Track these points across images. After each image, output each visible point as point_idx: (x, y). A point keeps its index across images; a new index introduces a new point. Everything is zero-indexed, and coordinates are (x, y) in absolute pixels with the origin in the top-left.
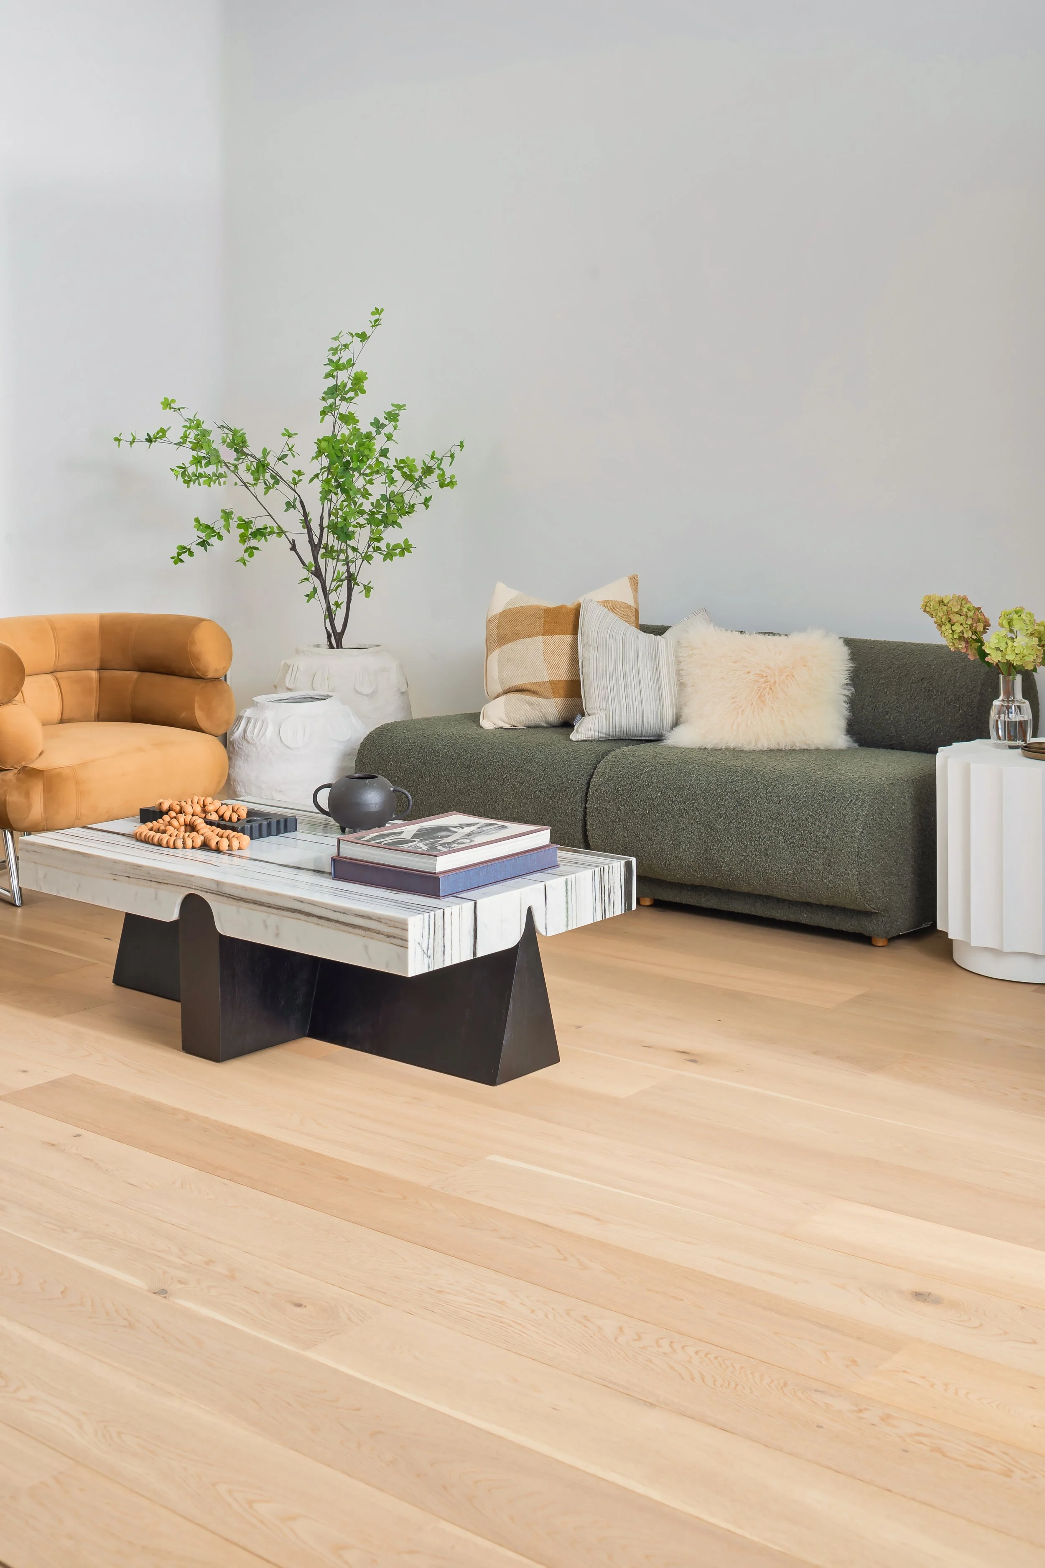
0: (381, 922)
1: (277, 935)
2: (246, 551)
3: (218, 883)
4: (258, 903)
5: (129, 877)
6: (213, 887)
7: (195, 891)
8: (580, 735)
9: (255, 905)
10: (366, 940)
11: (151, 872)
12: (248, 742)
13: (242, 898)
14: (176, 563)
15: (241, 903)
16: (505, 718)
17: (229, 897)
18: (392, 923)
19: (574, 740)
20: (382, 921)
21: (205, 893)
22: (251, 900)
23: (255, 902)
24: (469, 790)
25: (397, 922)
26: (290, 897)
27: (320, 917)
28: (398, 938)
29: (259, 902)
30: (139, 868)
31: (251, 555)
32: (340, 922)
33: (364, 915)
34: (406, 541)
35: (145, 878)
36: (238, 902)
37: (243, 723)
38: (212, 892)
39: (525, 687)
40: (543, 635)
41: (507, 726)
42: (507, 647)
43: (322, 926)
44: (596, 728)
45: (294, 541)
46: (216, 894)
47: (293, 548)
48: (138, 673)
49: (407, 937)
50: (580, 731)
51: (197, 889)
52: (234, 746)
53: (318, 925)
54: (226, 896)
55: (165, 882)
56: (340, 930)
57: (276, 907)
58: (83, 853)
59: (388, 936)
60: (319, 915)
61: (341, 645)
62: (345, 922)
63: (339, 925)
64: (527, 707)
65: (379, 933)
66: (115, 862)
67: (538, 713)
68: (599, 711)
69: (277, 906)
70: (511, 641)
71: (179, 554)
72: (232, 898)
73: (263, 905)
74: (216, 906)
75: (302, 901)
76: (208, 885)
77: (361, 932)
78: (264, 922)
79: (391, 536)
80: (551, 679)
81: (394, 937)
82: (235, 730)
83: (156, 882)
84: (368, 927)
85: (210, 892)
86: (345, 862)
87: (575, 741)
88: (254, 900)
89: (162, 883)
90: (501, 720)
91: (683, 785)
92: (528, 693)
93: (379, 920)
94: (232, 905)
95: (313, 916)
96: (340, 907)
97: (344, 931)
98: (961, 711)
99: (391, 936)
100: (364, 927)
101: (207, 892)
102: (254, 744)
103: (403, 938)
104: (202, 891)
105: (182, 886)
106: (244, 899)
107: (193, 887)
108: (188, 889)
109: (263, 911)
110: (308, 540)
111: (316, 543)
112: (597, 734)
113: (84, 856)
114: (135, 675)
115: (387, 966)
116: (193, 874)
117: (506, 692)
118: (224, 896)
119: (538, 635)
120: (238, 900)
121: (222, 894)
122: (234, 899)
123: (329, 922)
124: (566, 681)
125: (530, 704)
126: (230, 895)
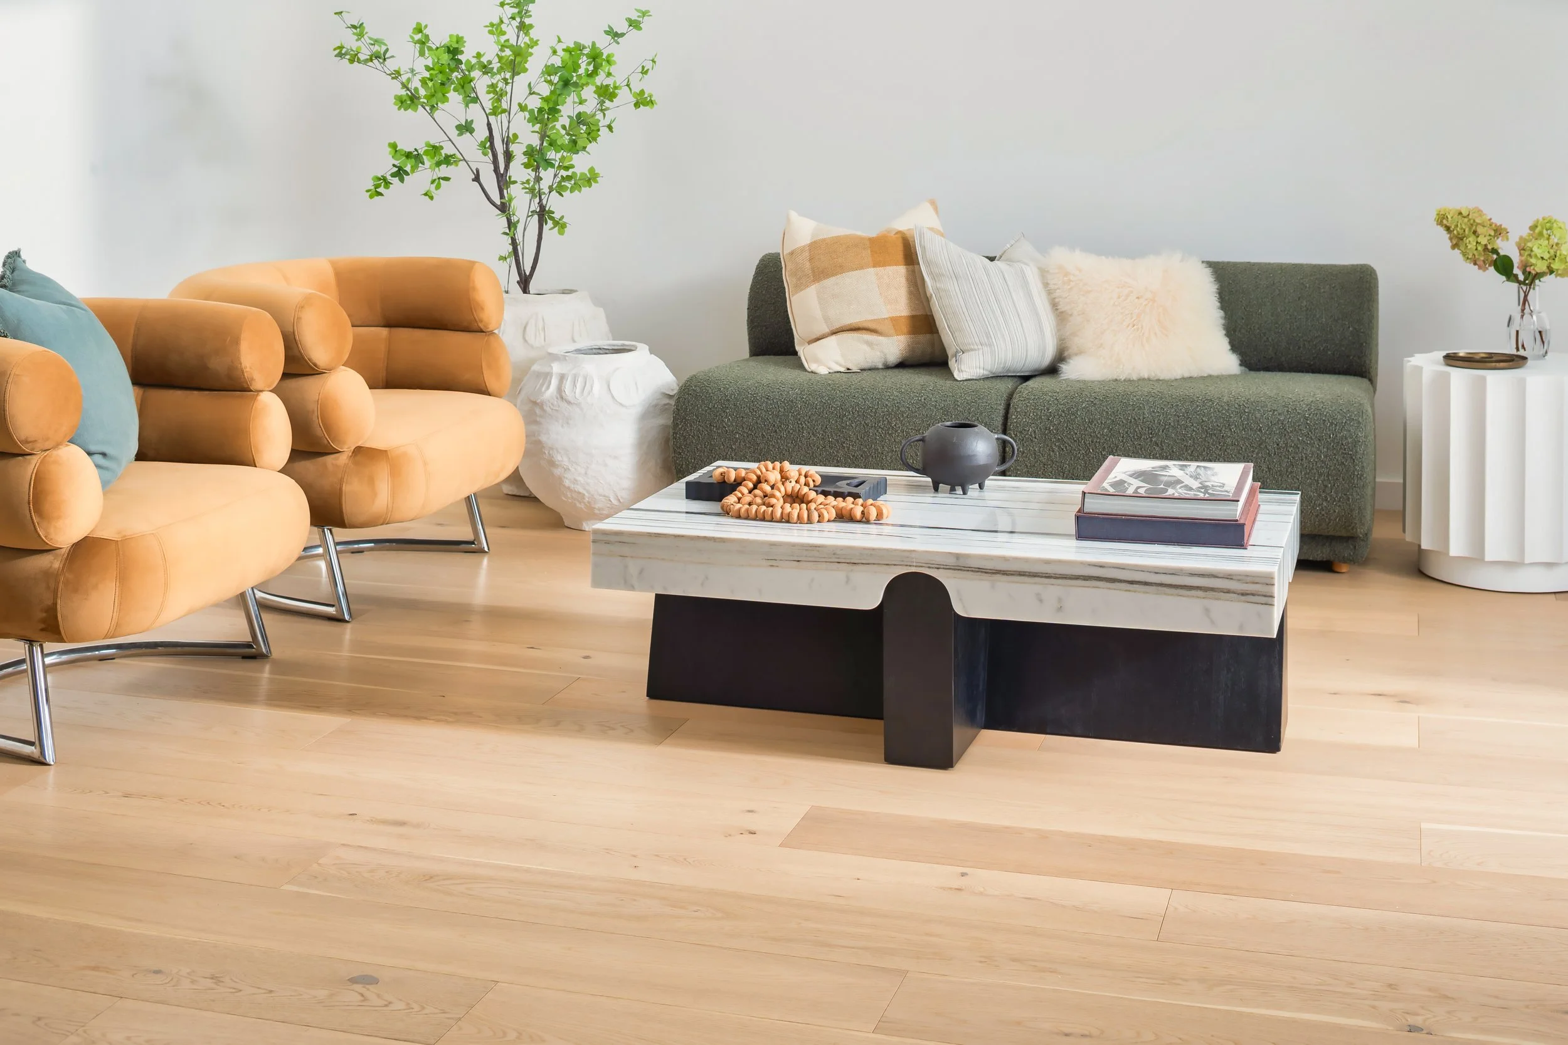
0: (1232, 579)
1: (1060, 609)
2: (433, 182)
3: (958, 556)
4: (1027, 574)
5: (799, 561)
6: (952, 562)
7: (917, 568)
8: (964, 373)
9: (1023, 577)
10: (1206, 602)
11: (838, 552)
12: (569, 403)
13: (1001, 571)
14: (371, 197)
15: (998, 577)
16: (842, 362)
17: (978, 571)
18: (1249, 579)
19: (959, 379)
20: (1234, 578)
21: (936, 570)
22: (1014, 571)
23: (1021, 574)
24: (844, 443)
25: (1261, 577)
26: (1082, 563)
27: (1132, 582)
28: (1259, 595)
29: (1030, 572)
30: (817, 548)
31: (438, 187)
32: (1166, 584)
33: (1205, 574)
34: (592, 170)
35: (830, 560)
36: (993, 575)
37: (554, 382)
38: (948, 567)
39: (861, 326)
40: (874, 267)
41: (842, 370)
42: (829, 282)
43: (1135, 592)
44: (982, 365)
45: (478, 171)
46: (955, 569)
47: (477, 179)
48: (387, 329)
49: (1272, 593)
50: (963, 369)
51: (922, 566)
52: (545, 408)
53: (1129, 591)
54: (972, 571)
55: (864, 562)
56: (1165, 594)
57: (1058, 576)
58: (713, 538)
59: (1243, 594)
60: (1130, 579)
61: (529, 291)
62: (1174, 584)
63: (1165, 589)
64: (865, 347)
65: (1228, 591)
66: (773, 544)
67: (878, 353)
68: (980, 347)
69: (1061, 575)
70: (833, 275)
71: (377, 186)
72: (982, 572)
73: (1035, 576)
74: (951, 583)
75: (1101, 566)
76: (939, 560)
77: (1200, 593)
78: (1038, 595)
79: (581, 163)
80: (891, 316)
81: (1253, 595)
82: (543, 389)
83: (848, 563)
84: (1211, 586)
85: (943, 568)
86: (1098, 518)
87: (961, 381)
88: (1020, 572)
89: (858, 564)
90: (837, 363)
91: (1134, 419)
92: (864, 331)
93: (1229, 576)
94: (982, 580)
95: (1120, 581)
96: (1166, 568)
97: (1172, 595)
98: (1351, 329)
99: (1247, 594)
100: (1204, 587)
101: (938, 568)
102: (578, 405)
103: (1268, 594)
104: (929, 567)
105: (895, 565)
106: (1004, 571)
107: (915, 564)
108: (905, 567)
109: (1035, 583)
110: (493, 169)
111: (502, 172)
112: (982, 371)
113: (715, 542)
114: (384, 332)
115: (1241, 627)
116: (912, 549)
117: (834, 333)
118: (968, 571)
119: (868, 267)
120: (993, 573)
121: (964, 568)
122: (986, 573)
123: (1147, 587)
124: (908, 316)
125: (869, 344)
126: (979, 568)
